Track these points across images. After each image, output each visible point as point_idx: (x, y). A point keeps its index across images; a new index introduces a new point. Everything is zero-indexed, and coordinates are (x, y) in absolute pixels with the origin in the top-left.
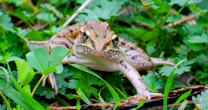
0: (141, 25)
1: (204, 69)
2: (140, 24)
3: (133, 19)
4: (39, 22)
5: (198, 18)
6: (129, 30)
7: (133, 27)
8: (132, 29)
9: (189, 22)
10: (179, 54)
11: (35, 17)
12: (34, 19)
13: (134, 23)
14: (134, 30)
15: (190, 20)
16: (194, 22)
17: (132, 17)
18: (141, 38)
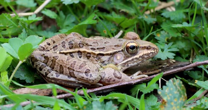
0: (121, 11)
1: (183, 56)
2: (119, 10)
3: (113, 5)
4: (18, 7)
5: (177, 4)
6: (108, 16)
7: (113, 13)
8: (112, 16)
9: (169, 9)
10: (159, 41)
11: (15, 3)
12: (14, 4)
13: (114, 10)
14: (114, 16)
15: (169, 7)
16: (174, 9)
17: (112, 3)
18: (120, 25)
